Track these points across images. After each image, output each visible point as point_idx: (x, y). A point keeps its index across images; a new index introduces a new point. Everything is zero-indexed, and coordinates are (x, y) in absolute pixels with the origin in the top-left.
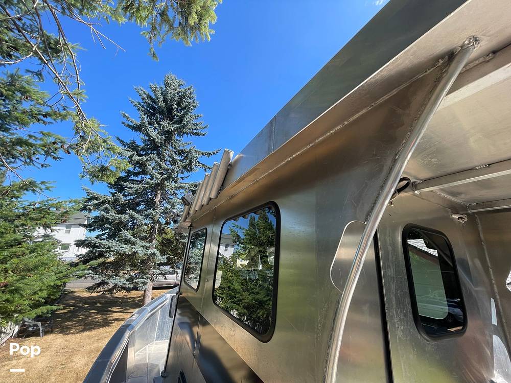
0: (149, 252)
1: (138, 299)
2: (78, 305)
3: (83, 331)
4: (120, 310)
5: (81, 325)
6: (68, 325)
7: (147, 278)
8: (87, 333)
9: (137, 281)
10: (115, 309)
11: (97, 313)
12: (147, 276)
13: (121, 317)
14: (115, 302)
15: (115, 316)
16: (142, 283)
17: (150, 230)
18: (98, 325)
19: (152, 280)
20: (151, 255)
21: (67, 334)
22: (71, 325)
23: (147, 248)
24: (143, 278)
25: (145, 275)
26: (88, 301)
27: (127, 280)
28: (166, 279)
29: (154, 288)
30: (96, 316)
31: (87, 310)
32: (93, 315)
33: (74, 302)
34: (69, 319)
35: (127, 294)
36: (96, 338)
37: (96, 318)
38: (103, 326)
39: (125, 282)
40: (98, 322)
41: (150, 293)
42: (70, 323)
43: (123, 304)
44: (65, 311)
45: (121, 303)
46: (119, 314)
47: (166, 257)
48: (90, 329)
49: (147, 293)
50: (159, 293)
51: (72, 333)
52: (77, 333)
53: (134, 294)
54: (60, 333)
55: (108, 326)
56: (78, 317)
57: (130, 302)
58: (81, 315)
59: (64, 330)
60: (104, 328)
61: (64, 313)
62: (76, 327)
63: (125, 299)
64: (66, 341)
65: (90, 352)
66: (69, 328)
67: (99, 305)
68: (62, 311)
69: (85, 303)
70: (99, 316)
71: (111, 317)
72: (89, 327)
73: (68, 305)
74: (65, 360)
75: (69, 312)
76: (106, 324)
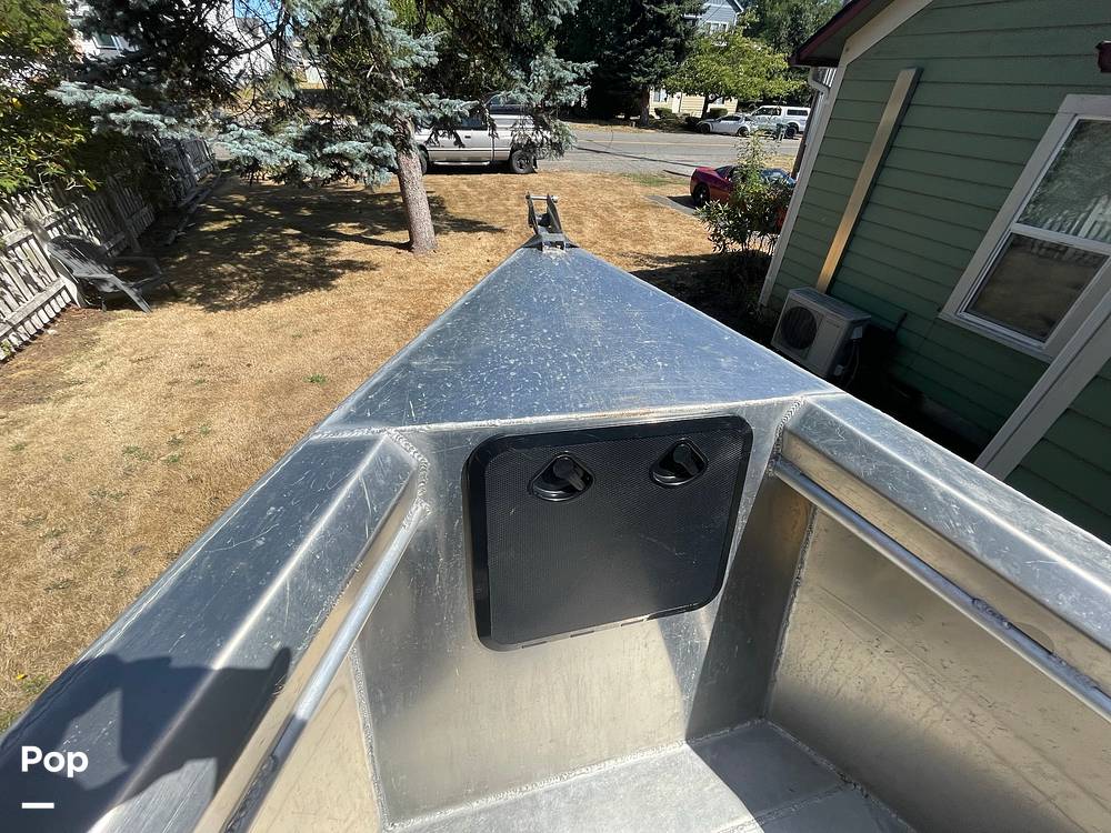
2: (254, 209)
3: (260, 298)
4: (358, 232)
5: (255, 278)
6: (222, 275)
8: (268, 309)
10: (345, 228)
11: (301, 239)
13: (359, 259)
14: (344, 207)
15: (347, 251)
18: (301, 282)
21: (215, 309)
22: (232, 274)
30: (297, 249)
31: (277, 226)
32: (291, 243)
33: (244, 199)
34: (227, 254)
36: (291, 331)
37: (295, 255)
38: (313, 286)
40: (299, 268)
42: (230, 268)
43: (364, 213)
44: (223, 225)
45: (361, 207)
46: (354, 245)
50: (454, 186)
51: (231, 307)
52: (243, 306)
54: (200, 300)
55: (327, 286)
56: (250, 247)
57: (382, 207)
58: (259, 243)
59: (211, 297)
60: (316, 293)
61: (218, 232)
62: (242, 281)
63: (368, 197)
64: (209, 334)
65: (268, 392)
66: (224, 287)
67: (307, 213)
68: (216, 227)
69: (270, 205)
70: (305, 249)
71: (336, 253)
72: (276, 283)
73: (232, 210)
74: (186, 423)
75: (232, 229)
76: (321, 276)
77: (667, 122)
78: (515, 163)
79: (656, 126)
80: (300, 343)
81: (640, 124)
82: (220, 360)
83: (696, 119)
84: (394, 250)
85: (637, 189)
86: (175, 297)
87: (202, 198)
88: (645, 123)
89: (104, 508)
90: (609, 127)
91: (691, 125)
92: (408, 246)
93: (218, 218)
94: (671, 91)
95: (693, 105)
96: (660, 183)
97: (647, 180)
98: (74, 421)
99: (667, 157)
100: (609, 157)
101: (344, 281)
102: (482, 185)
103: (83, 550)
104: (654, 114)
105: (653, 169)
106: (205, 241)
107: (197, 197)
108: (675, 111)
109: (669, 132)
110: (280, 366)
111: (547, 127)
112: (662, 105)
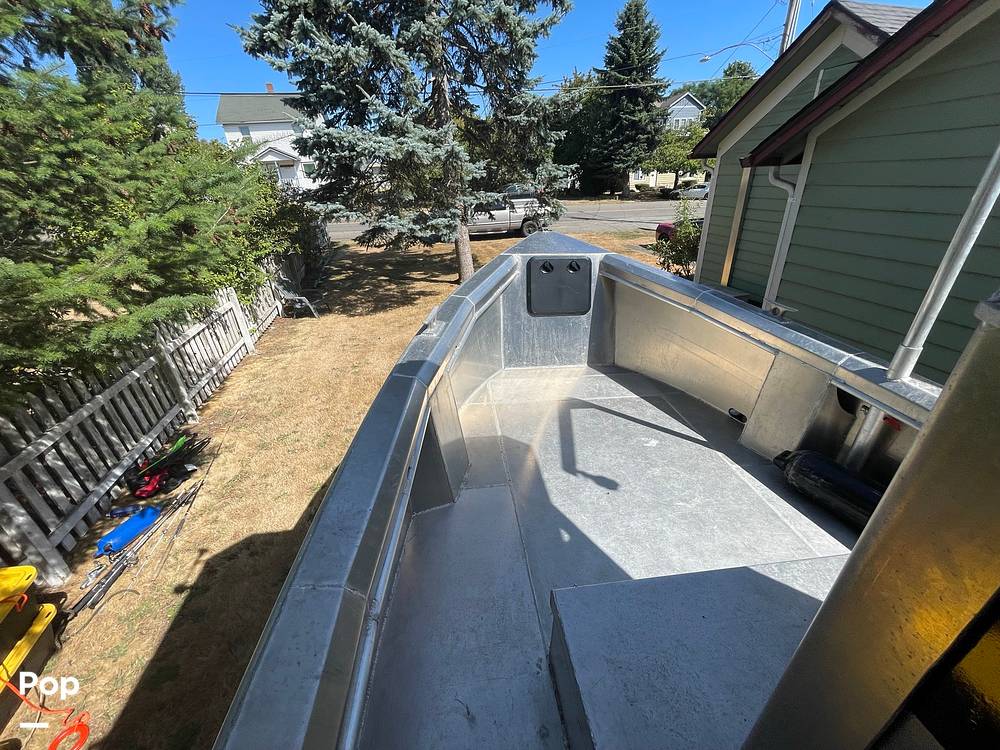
0: (441, 152)
1: (449, 257)
2: (358, 267)
3: (375, 310)
4: (424, 276)
5: (369, 302)
6: (350, 301)
7: (454, 216)
8: (381, 315)
9: (434, 222)
10: (415, 275)
11: (390, 282)
12: (453, 210)
13: (428, 290)
14: (413, 263)
15: (419, 286)
16: (448, 227)
17: (432, 97)
18: (396, 302)
19: (464, 220)
20: (447, 158)
21: (353, 316)
22: (355, 300)
23: (437, 142)
24: (445, 217)
25: (448, 209)
26: (370, 259)
27: (415, 222)
28: (491, 217)
29: (472, 238)
30: (389, 287)
31: (374, 275)
32: (384, 284)
34: (350, 290)
35: (426, 248)
36: (397, 324)
37: (390, 290)
38: (403, 304)
39: (411, 225)
40: (393, 296)
41: (468, 249)
42: (354, 297)
43: (426, 266)
44: (342, 277)
45: (424, 263)
46: (424, 283)
47: (482, 164)
48: (384, 308)
49: (461, 247)
50: (483, 247)
51: (361, 315)
52: (367, 314)
53: (439, 248)
54: (343, 312)
55: (411, 304)
56: (362, 287)
57: (436, 262)
58: (365, 285)
59: (348, 309)
60: (406, 307)
61: (341, 280)
62: (363, 303)
63: (427, 257)
64: (353, 327)
65: (392, 349)
66: (354, 306)
67: (390, 268)
68: (338, 278)
69: (367, 264)
70: (394, 286)
71: (412, 288)
72: (381, 304)
73: (344, 268)
74: (357, 359)
75: (348, 278)
76: (407, 300)
77: (646, 194)
78: (525, 230)
79: (636, 197)
80: (403, 329)
81: (622, 197)
82: (363, 337)
83: (670, 190)
84: (449, 284)
85: (617, 242)
86: (330, 311)
87: (326, 262)
88: (627, 196)
89: (332, 388)
90: (597, 201)
91: (665, 195)
92: (457, 282)
93: (338, 273)
94: (646, 172)
95: (667, 180)
96: (634, 236)
97: (625, 235)
98: (303, 359)
99: (642, 219)
100: (596, 222)
101: (421, 300)
102: (502, 245)
103: (329, 400)
104: (635, 189)
105: (630, 228)
106: (334, 285)
107: (323, 263)
108: (652, 185)
109: (647, 200)
110: (396, 338)
111: (548, 204)
112: (640, 182)
